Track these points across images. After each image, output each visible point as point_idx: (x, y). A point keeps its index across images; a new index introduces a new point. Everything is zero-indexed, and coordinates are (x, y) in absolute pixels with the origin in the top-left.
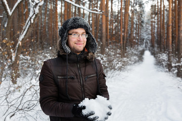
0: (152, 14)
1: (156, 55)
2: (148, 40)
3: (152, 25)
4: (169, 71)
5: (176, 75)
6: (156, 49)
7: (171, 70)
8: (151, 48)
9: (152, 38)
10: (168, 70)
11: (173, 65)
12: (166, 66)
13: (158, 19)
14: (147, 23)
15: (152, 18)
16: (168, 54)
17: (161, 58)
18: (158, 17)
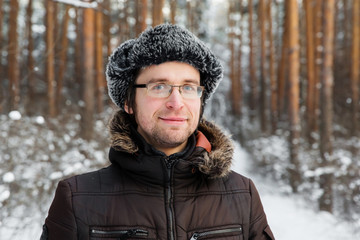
0: (232, 10)
1: (249, 143)
2: (222, 92)
3: (231, 46)
4: (295, 190)
5: (316, 205)
6: (245, 122)
7: (300, 188)
8: (230, 119)
9: (233, 87)
10: (289, 189)
11: (308, 174)
12: (283, 177)
13: (250, 29)
14: (216, 41)
15: (232, 23)
16: (290, 139)
17: (268, 150)
18: (250, 21)
